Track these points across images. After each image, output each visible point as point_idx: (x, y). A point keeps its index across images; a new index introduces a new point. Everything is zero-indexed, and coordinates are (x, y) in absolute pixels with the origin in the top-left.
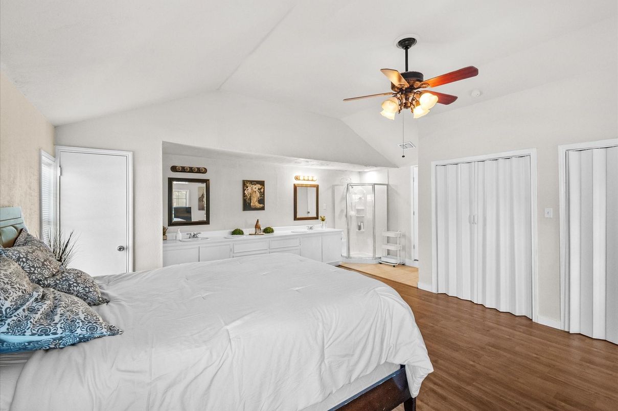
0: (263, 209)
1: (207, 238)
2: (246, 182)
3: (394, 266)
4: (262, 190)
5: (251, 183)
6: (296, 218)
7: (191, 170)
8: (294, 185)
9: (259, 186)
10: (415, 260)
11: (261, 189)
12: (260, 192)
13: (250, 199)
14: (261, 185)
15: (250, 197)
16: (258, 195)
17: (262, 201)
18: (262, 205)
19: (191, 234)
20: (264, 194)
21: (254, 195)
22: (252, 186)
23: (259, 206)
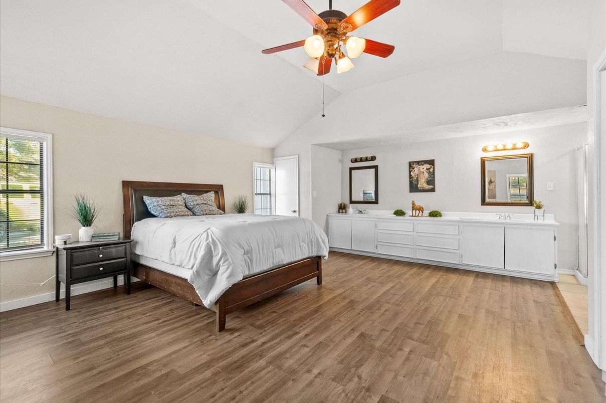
0: (433, 190)
2: (412, 163)
4: (431, 170)
5: (419, 164)
6: (483, 203)
8: (482, 158)
9: (427, 166)
11: (430, 169)
12: (429, 173)
13: (417, 180)
14: (430, 165)
15: (417, 178)
16: (427, 175)
18: (431, 186)
21: (421, 176)
22: (420, 166)
23: (427, 188)
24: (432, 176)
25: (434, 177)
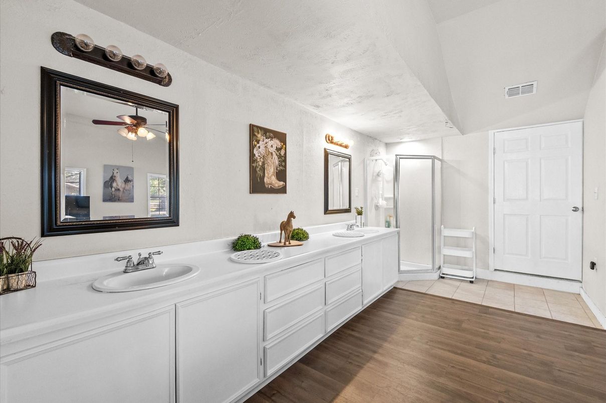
0: (283, 190)
1: (187, 270)
2: (255, 129)
3: (471, 282)
4: (282, 153)
5: (265, 133)
6: (326, 211)
7: (127, 66)
8: (325, 149)
9: (276, 143)
10: (495, 270)
11: (280, 149)
12: (280, 157)
13: (263, 169)
14: (281, 141)
15: (264, 163)
16: (276, 160)
17: (281, 175)
18: (282, 183)
19: (129, 259)
20: (285, 161)
21: (269, 160)
22: (267, 140)
23: (277, 185)
24: (283, 164)
25: (285, 167)
